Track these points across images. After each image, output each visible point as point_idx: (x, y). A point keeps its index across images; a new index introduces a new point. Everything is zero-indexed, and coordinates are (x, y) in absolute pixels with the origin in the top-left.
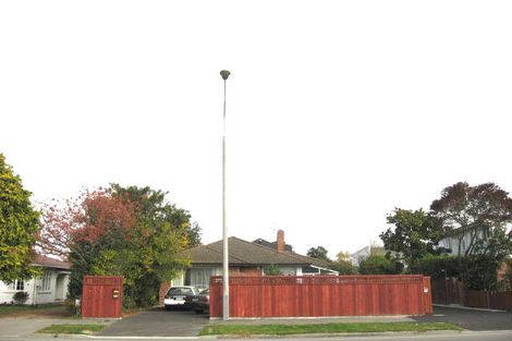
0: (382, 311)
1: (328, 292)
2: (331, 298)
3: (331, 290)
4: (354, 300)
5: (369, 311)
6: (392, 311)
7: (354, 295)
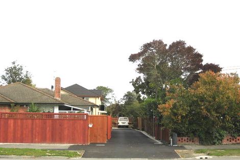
0: (53, 140)
1: (12, 125)
2: (14, 129)
3: (15, 123)
4: (32, 131)
5: (43, 140)
6: (61, 141)
7: (32, 128)
